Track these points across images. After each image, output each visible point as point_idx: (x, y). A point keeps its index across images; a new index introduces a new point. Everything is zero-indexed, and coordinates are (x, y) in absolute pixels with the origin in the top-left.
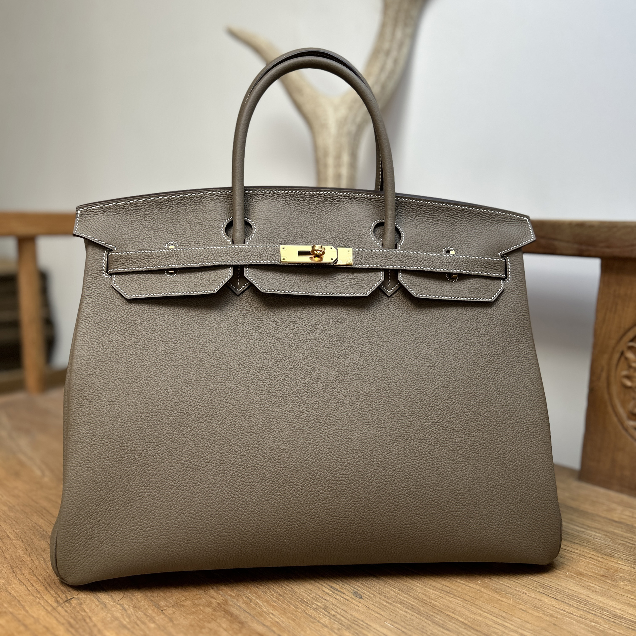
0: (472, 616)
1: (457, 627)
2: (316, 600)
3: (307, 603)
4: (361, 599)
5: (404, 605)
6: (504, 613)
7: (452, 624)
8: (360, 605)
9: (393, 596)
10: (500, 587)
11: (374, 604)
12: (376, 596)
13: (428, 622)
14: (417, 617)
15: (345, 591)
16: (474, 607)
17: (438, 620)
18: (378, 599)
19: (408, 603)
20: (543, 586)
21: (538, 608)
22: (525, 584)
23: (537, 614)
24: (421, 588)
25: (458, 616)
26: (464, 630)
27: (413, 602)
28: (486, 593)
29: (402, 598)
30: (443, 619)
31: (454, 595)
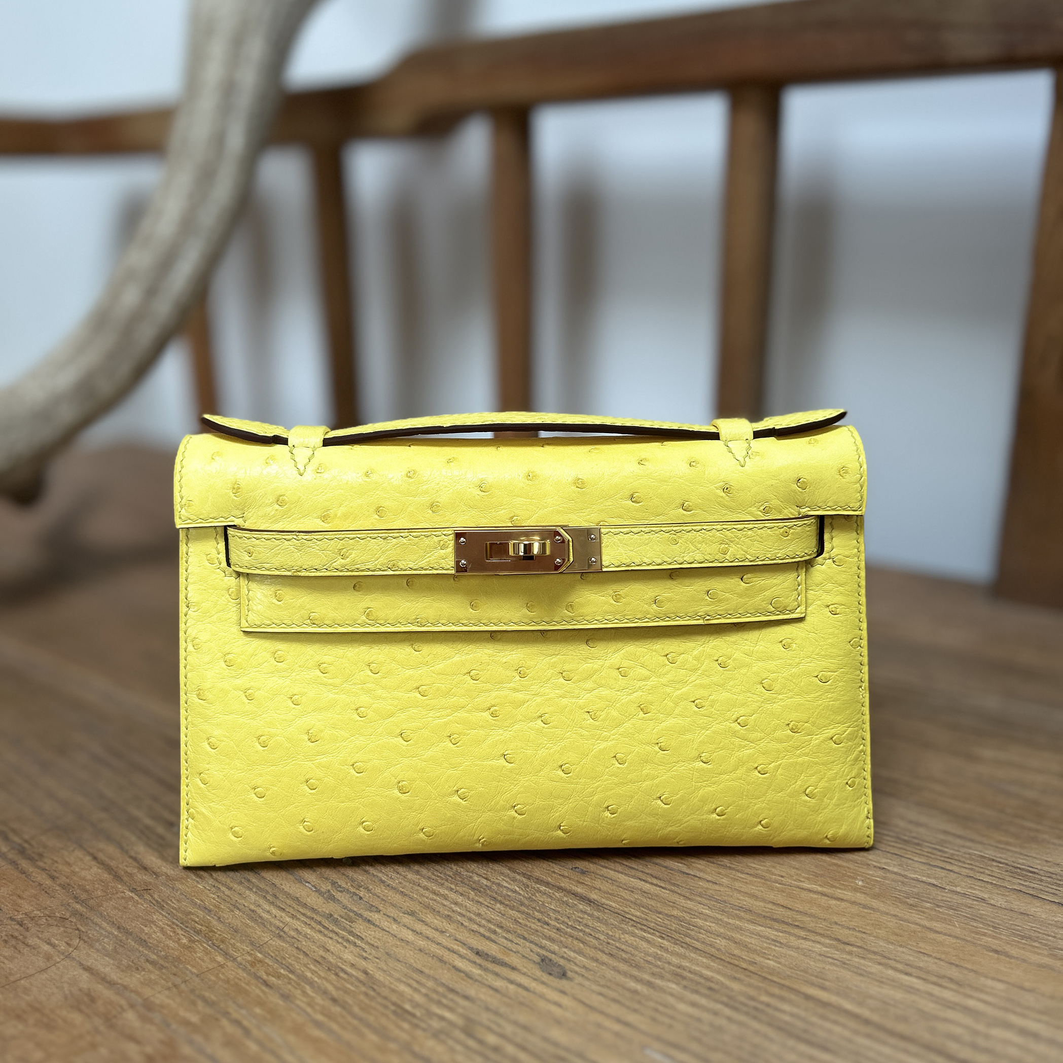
0: (874, 990)
1: (847, 1033)
2: (439, 1003)
3: (414, 1015)
4: (564, 984)
5: (685, 983)
6: (954, 969)
7: (828, 1025)
8: (565, 1001)
9: (649, 958)
10: (915, 890)
11: (604, 991)
12: (603, 963)
13: (764, 1029)
14: (729, 1019)
15: (515, 960)
16: (871, 960)
17: (787, 1018)
18: (610, 974)
19: (695, 973)
20: (1015, 871)
21: (1030, 938)
22: (971, 874)
23: (1034, 958)
24: (717, 921)
25: (838, 994)
26: (867, 1042)
27: (708, 967)
28: (887, 914)
29: (675, 960)
30: (803, 1014)
31: (809, 931)
